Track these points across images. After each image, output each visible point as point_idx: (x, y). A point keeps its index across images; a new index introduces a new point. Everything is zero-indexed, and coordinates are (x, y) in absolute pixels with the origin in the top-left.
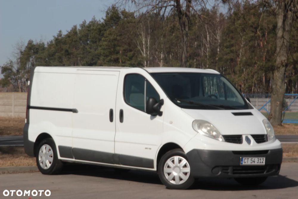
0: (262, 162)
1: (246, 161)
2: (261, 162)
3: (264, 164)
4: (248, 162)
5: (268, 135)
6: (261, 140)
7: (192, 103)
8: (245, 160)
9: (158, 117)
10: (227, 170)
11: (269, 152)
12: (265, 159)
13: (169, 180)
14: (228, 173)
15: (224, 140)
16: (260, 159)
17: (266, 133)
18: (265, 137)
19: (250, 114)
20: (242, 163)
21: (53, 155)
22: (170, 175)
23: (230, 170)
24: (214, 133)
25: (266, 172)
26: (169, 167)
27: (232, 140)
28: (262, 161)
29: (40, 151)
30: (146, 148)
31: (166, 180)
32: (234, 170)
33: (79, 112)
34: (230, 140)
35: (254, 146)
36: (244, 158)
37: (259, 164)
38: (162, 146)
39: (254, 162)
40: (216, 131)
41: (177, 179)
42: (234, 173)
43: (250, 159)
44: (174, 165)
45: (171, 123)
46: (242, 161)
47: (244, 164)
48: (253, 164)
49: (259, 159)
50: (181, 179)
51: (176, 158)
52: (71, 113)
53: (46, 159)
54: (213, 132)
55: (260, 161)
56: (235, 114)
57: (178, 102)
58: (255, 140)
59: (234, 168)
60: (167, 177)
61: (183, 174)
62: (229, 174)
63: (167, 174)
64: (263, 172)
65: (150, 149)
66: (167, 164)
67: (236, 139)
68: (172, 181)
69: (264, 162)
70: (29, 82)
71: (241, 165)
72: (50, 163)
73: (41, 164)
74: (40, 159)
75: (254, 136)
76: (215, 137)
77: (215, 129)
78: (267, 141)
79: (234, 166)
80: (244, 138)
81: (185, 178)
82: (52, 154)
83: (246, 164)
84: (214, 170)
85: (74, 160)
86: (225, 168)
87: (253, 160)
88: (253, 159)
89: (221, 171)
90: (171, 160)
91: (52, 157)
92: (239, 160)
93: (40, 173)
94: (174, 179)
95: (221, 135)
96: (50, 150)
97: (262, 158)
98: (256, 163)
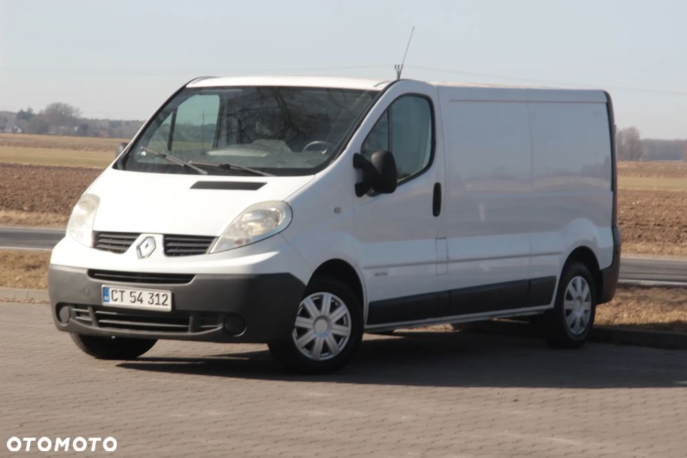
0: (163, 304)
1: (118, 295)
2: (161, 302)
3: (168, 308)
4: (122, 301)
8: (114, 292)
11: (195, 279)
14: (91, 323)
16: (158, 295)
20: (109, 301)
23: (91, 317)
28: (162, 299)
32: (97, 316)
37: (154, 307)
39: (141, 301)
42: (102, 325)
43: (128, 292)
46: (106, 294)
47: (111, 303)
48: (137, 305)
49: (153, 294)
55: (155, 299)
59: (97, 312)
62: (94, 326)
64: (186, 330)
69: (169, 302)
71: (105, 304)
79: (95, 307)
83: (118, 304)
84: (62, 314)
86: (78, 309)
87: (137, 295)
88: (137, 292)
89: (71, 317)
92: (100, 293)
97: (161, 294)
98: (145, 305)
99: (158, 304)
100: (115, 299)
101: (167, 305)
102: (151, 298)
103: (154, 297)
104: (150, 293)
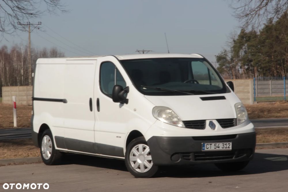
1: (209, 146)
2: (227, 147)
3: (231, 149)
4: (211, 148)
5: (237, 120)
6: (229, 125)
7: (159, 89)
8: (207, 146)
9: (125, 104)
10: (189, 156)
11: (237, 136)
12: (231, 143)
13: (134, 168)
14: (189, 159)
15: (184, 126)
16: (226, 144)
17: (235, 117)
18: (234, 121)
19: (223, 98)
20: (204, 149)
21: (52, 146)
22: (136, 163)
23: (191, 157)
24: (175, 120)
25: (235, 158)
26: (134, 155)
27: (194, 126)
28: (228, 146)
29: (43, 142)
30: (117, 137)
31: (132, 169)
32: (196, 156)
33: (68, 103)
34: (192, 126)
35: (219, 131)
36: (206, 144)
37: (224, 149)
38: (129, 134)
39: (219, 147)
40: (177, 117)
41: (142, 167)
42: (196, 160)
43: (213, 144)
44: (139, 153)
45: (135, 110)
46: (204, 147)
47: (206, 149)
48: (217, 149)
50: (146, 168)
51: (141, 146)
52: (62, 103)
53: (47, 150)
54: (173, 118)
55: (225, 146)
56: (203, 99)
57: (144, 88)
58: (221, 125)
59: (196, 154)
60: (133, 165)
61: (147, 162)
62: (191, 160)
63: (133, 162)
64: (232, 157)
65: (120, 137)
66: (132, 152)
67: (199, 124)
68: (138, 169)
69: (231, 147)
70: (33, 74)
71: (203, 151)
72: (50, 153)
73: (44, 155)
74: (42, 150)
75: (220, 121)
76: (175, 124)
77: (175, 115)
78: (236, 125)
79: (195, 153)
80: (207, 123)
81: (150, 166)
82: (50, 145)
83: (209, 149)
84: (173, 157)
85: (67, 150)
86: (185, 154)
88: (217, 144)
89: (181, 158)
90: (136, 148)
91: (51, 147)
92: (201, 146)
93: (43, 163)
94: (139, 168)
95: (181, 121)
96: (49, 141)
97: (227, 143)
98: (221, 149)
99: (226, 148)
100: (207, 148)
101: (229, 148)
102: (223, 146)
103: (224, 145)
104: (223, 144)
